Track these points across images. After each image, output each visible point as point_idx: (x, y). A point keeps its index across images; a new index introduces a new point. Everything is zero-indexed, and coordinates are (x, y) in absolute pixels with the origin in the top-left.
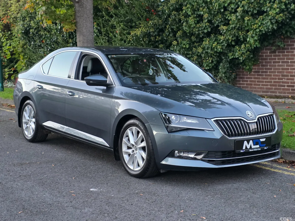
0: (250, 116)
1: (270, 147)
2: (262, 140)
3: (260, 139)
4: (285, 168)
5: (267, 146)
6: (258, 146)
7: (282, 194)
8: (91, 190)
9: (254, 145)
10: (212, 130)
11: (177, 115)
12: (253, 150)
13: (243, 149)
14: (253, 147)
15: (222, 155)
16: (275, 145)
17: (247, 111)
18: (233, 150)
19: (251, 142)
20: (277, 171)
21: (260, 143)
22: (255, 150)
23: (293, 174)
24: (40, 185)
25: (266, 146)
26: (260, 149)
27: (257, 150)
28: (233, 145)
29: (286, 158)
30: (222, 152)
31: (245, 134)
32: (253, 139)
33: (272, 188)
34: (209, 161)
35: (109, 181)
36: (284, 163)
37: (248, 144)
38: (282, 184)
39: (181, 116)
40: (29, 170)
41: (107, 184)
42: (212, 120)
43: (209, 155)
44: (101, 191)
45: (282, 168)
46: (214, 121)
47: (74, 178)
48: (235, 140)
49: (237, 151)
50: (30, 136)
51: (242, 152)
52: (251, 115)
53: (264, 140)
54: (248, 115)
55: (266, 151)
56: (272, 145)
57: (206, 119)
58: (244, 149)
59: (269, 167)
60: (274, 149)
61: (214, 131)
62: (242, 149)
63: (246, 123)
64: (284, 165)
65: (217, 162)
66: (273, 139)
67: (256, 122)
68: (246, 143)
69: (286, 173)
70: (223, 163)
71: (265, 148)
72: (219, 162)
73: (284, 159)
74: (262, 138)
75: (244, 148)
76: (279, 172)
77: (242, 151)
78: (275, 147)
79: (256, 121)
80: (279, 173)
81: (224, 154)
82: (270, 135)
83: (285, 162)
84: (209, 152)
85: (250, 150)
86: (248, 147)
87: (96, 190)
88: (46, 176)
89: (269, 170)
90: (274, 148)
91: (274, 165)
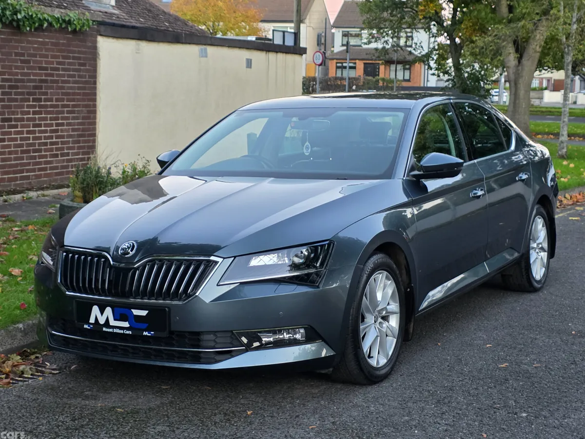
2: (136, 312)
3: (132, 310)
6: (126, 324)
9: (115, 320)
12: (111, 330)
13: (90, 322)
14: (112, 322)
19: (108, 311)
21: (132, 319)
22: (115, 331)
26: (131, 332)
27: (122, 332)
37: (102, 313)
53: (144, 313)
58: (92, 324)
62: (87, 321)
68: (95, 310)
71: (145, 333)
75: (92, 320)
77: (86, 326)
85: (104, 329)
86: (102, 321)
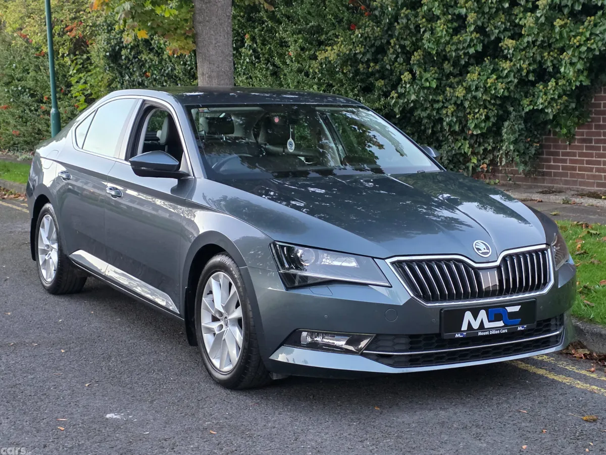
0: (482, 253)
1: (534, 325)
2: (510, 309)
3: (506, 308)
4: (584, 372)
5: (525, 324)
6: (501, 324)
7: (543, 441)
8: (108, 416)
9: (489, 322)
10: (387, 284)
11: (311, 249)
12: (487, 333)
13: (462, 329)
14: (487, 325)
15: (411, 343)
16: (549, 320)
17: (476, 242)
18: (437, 331)
19: (483, 314)
20: (560, 380)
21: (506, 317)
22: (492, 332)
23: (596, 388)
24: (4, 399)
25: (521, 324)
26: (506, 331)
27: (498, 332)
28: (436, 320)
29: (592, 348)
30: (411, 336)
31: (466, 296)
32: (487, 308)
33: (528, 424)
34: (379, 358)
35: (160, 395)
36: (587, 359)
37: (475, 318)
38: (557, 414)
39: (319, 250)
40: (5, 361)
41: (152, 402)
42: (388, 261)
43: (380, 343)
44: (127, 420)
45: (576, 371)
46: (392, 263)
47: (87, 385)
48: (442, 309)
49: (447, 335)
50: (49, 280)
51: (459, 338)
52: (486, 251)
53: (516, 309)
54: (478, 249)
55: (523, 334)
56: (538, 320)
57: (373, 258)
58: (464, 331)
59: (546, 370)
60: (544, 329)
61: (391, 287)
62: (459, 330)
63: (471, 269)
64: (584, 364)
65: (396, 359)
66: (540, 307)
67: (498, 268)
68: (468, 316)
69: (580, 385)
70: (414, 361)
71: (520, 328)
72: (403, 359)
73: (589, 350)
74: (513, 304)
75: (464, 327)
76: (565, 381)
77: (458, 336)
78: (549, 325)
79: (497, 263)
80: (565, 383)
81: (415, 341)
82: (535, 297)
83: (589, 358)
84: (378, 335)
85: (480, 334)
86: (476, 325)
87: (118, 417)
88: (32, 377)
89: (541, 376)
90: (545, 326)
91: (561, 363)
